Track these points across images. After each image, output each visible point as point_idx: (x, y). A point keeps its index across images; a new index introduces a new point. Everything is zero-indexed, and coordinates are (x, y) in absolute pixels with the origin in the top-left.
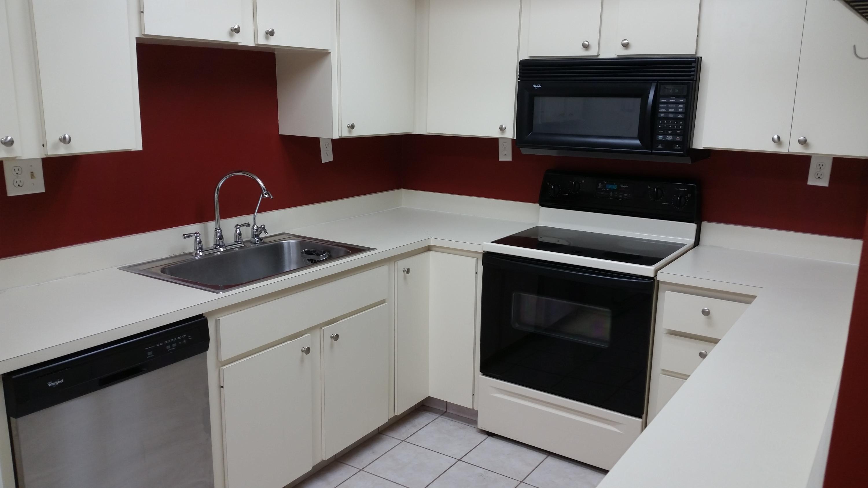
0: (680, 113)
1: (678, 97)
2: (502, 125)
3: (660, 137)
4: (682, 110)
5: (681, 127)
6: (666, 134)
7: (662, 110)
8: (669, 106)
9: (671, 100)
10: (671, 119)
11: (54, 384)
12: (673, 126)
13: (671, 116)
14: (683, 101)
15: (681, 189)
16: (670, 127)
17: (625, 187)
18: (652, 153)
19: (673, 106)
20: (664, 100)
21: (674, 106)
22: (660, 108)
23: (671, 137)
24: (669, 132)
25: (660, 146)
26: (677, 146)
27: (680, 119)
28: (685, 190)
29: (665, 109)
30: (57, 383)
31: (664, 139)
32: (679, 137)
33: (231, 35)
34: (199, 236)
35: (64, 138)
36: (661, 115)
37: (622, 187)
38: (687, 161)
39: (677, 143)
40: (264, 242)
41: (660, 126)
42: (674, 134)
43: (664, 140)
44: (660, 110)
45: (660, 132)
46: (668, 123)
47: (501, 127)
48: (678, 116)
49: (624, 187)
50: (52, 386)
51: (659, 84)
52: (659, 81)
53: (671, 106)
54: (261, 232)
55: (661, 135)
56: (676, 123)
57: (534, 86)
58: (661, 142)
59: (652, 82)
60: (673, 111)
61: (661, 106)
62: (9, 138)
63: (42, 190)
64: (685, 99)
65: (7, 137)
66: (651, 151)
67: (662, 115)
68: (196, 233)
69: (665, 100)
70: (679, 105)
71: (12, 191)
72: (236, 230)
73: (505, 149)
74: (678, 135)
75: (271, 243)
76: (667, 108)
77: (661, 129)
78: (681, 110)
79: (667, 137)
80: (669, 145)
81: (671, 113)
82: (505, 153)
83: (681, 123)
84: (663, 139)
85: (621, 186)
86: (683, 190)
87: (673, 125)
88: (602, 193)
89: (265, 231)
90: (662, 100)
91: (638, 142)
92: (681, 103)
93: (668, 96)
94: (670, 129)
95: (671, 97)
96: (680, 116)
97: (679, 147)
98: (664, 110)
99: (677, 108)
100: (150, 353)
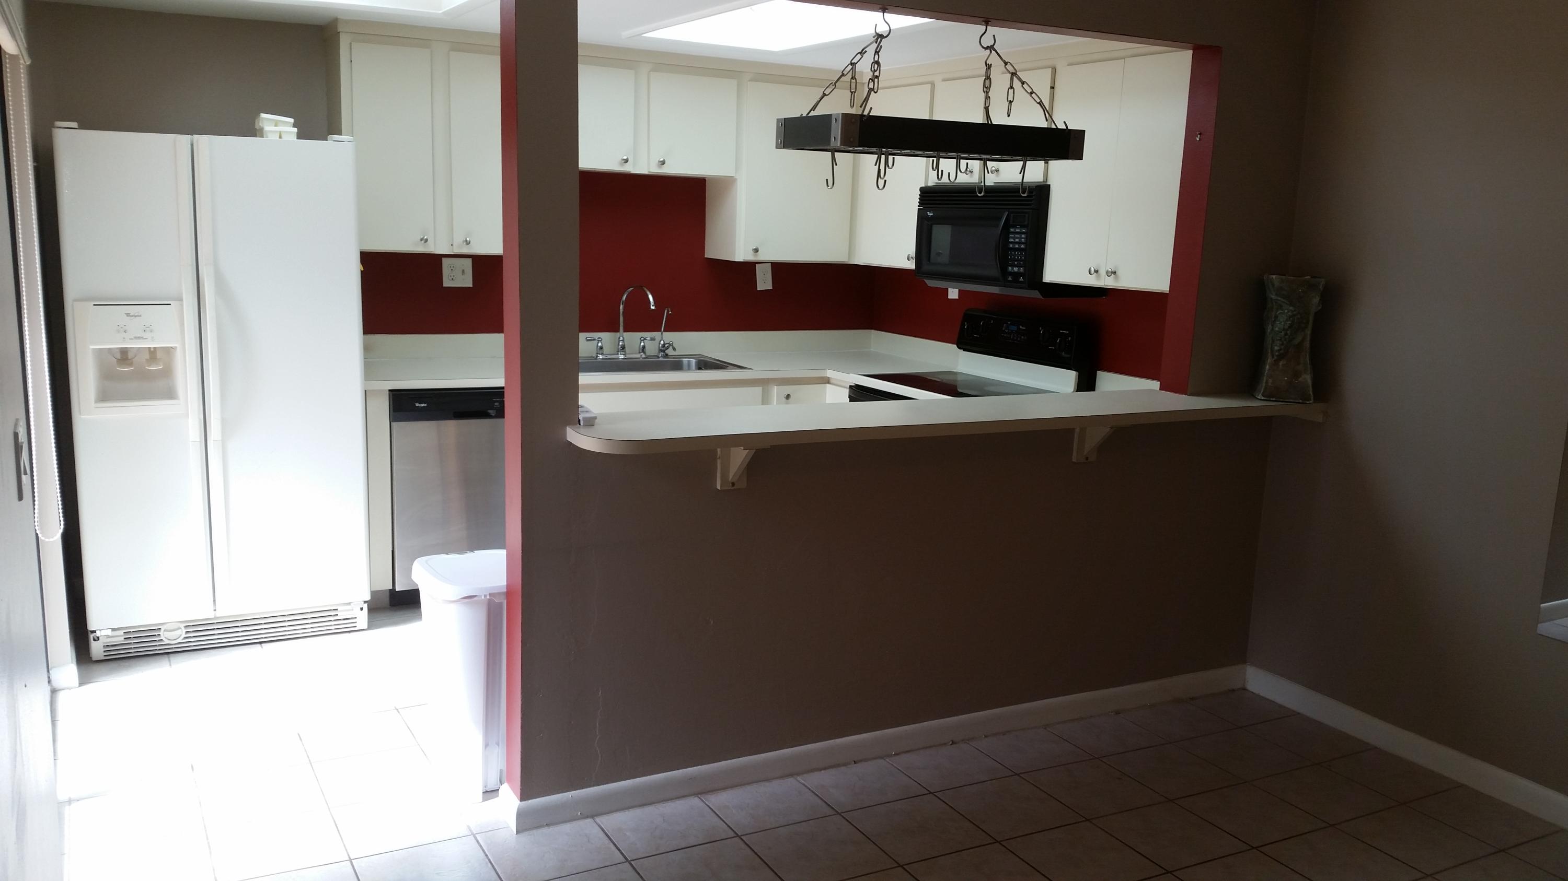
0: (1023, 243)
1: (1022, 226)
3: (1010, 269)
5: (1023, 258)
6: (1013, 266)
7: (1010, 241)
9: (1017, 230)
10: (1017, 249)
11: (420, 405)
12: (1018, 257)
13: (1017, 246)
16: (1016, 257)
18: (1005, 286)
21: (1019, 236)
22: (1009, 238)
23: (1017, 268)
24: (1016, 264)
25: (1010, 278)
26: (1021, 278)
27: (1023, 249)
29: (1013, 239)
30: (422, 405)
31: (1012, 271)
32: (1022, 269)
33: (621, 165)
34: (601, 341)
35: (466, 241)
36: (1010, 245)
38: (1035, 294)
39: (1021, 274)
40: (667, 355)
41: (1010, 257)
42: (1019, 266)
45: (1010, 263)
46: (1015, 253)
47: (907, 256)
48: (1021, 247)
50: (418, 406)
51: (1009, 213)
52: (1010, 210)
53: (1017, 236)
54: (668, 348)
55: (1010, 266)
56: (1020, 253)
57: (928, 213)
58: (1011, 273)
59: (1005, 211)
60: (1018, 241)
61: (1010, 235)
62: (426, 237)
63: (469, 284)
64: (1026, 229)
65: (424, 236)
66: (1004, 283)
68: (599, 338)
69: (1013, 230)
70: (1023, 236)
71: (447, 283)
72: (641, 343)
75: (674, 358)
77: (1010, 260)
78: (1023, 240)
80: (1016, 277)
81: (1017, 243)
83: (1023, 253)
85: (1021, 327)
86: (1066, 332)
87: (1018, 255)
88: (1005, 335)
89: (674, 349)
90: (1011, 230)
92: (1023, 233)
94: (1016, 260)
95: (1017, 227)
96: (1023, 246)
98: (1012, 241)
99: (1021, 238)
100: (496, 404)
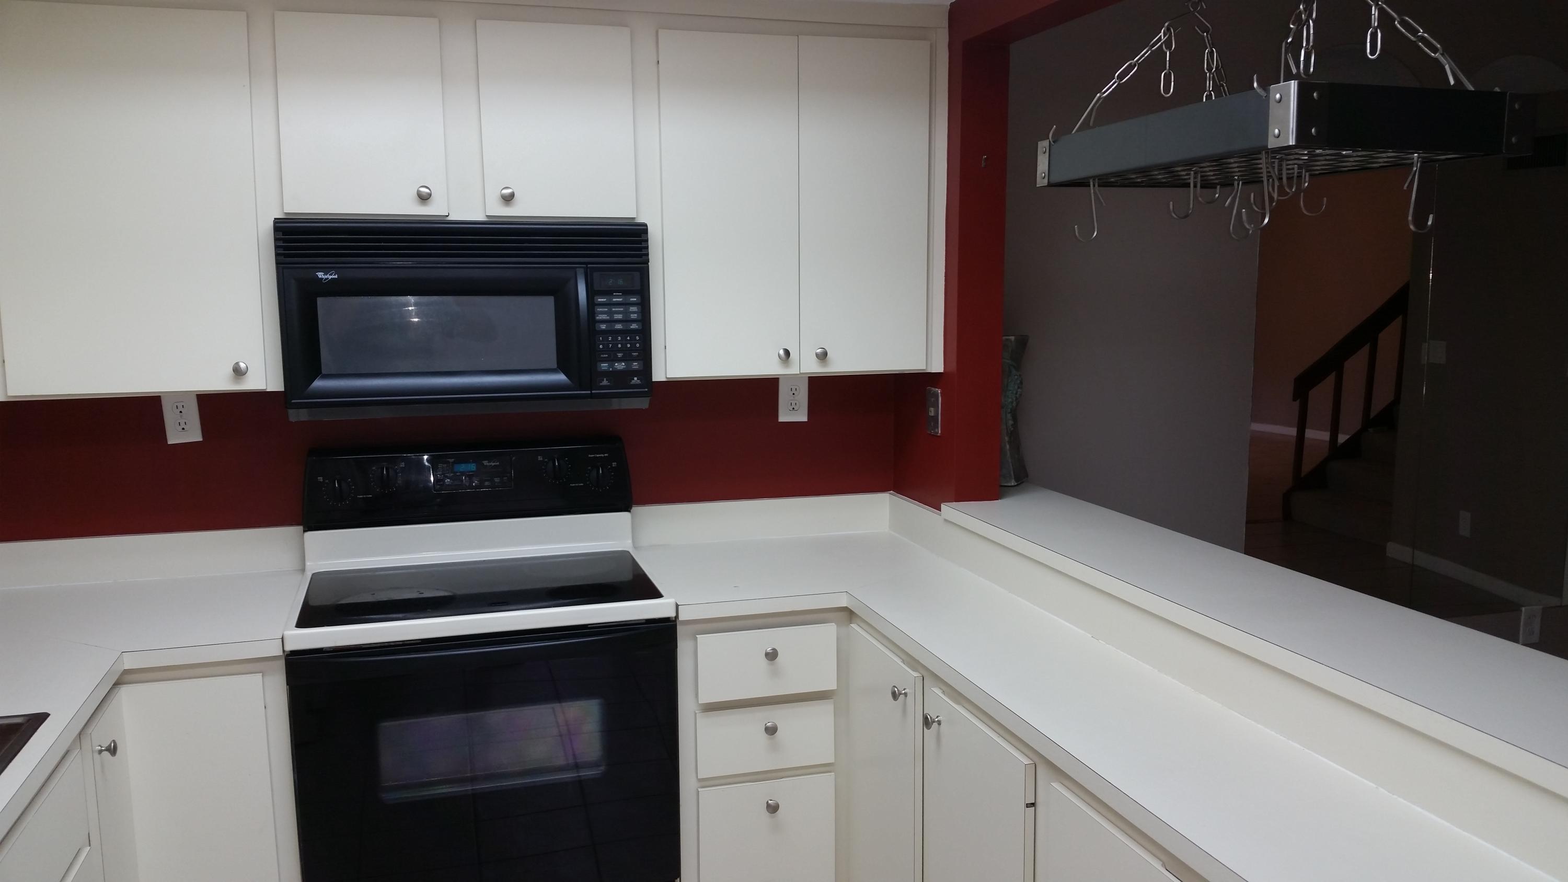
0: (634, 321)
1: (626, 293)
2: (237, 363)
3: (604, 366)
4: (636, 315)
5: (638, 345)
6: (613, 360)
7: (601, 318)
8: (614, 309)
9: (614, 300)
10: (618, 332)
12: (624, 345)
13: (619, 326)
14: (635, 299)
15: (598, 456)
16: (620, 346)
17: (493, 464)
18: (592, 396)
19: (620, 309)
20: (602, 300)
21: (622, 309)
22: (596, 315)
23: (624, 364)
24: (619, 356)
25: (605, 382)
26: (636, 379)
27: (635, 332)
28: (605, 455)
29: (606, 316)
31: (611, 369)
32: (636, 364)
36: (601, 325)
37: (486, 465)
39: (635, 373)
41: (601, 346)
42: (627, 359)
43: (611, 371)
44: (598, 318)
45: (602, 356)
46: (615, 339)
47: (236, 368)
48: (631, 327)
49: (491, 465)
51: (588, 270)
52: (589, 266)
53: (617, 309)
55: (604, 361)
56: (628, 338)
58: (606, 374)
59: (576, 268)
60: (621, 317)
61: (598, 309)
64: (639, 297)
66: (589, 392)
67: (603, 327)
69: (605, 300)
70: (631, 308)
73: (181, 416)
74: (635, 360)
76: (610, 313)
77: (602, 351)
78: (634, 316)
79: (616, 364)
80: (620, 378)
81: (619, 321)
82: (183, 426)
83: (638, 338)
84: (609, 368)
86: (603, 455)
87: (624, 342)
90: (599, 300)
91: (561, 377)
92: (633, 304)
93: (608, 293)
94: (620, 350)
95: (614, 294)
96: (634, 326)
97: (638, 381)
98: (604, 317)
99: (626, 313)
